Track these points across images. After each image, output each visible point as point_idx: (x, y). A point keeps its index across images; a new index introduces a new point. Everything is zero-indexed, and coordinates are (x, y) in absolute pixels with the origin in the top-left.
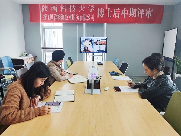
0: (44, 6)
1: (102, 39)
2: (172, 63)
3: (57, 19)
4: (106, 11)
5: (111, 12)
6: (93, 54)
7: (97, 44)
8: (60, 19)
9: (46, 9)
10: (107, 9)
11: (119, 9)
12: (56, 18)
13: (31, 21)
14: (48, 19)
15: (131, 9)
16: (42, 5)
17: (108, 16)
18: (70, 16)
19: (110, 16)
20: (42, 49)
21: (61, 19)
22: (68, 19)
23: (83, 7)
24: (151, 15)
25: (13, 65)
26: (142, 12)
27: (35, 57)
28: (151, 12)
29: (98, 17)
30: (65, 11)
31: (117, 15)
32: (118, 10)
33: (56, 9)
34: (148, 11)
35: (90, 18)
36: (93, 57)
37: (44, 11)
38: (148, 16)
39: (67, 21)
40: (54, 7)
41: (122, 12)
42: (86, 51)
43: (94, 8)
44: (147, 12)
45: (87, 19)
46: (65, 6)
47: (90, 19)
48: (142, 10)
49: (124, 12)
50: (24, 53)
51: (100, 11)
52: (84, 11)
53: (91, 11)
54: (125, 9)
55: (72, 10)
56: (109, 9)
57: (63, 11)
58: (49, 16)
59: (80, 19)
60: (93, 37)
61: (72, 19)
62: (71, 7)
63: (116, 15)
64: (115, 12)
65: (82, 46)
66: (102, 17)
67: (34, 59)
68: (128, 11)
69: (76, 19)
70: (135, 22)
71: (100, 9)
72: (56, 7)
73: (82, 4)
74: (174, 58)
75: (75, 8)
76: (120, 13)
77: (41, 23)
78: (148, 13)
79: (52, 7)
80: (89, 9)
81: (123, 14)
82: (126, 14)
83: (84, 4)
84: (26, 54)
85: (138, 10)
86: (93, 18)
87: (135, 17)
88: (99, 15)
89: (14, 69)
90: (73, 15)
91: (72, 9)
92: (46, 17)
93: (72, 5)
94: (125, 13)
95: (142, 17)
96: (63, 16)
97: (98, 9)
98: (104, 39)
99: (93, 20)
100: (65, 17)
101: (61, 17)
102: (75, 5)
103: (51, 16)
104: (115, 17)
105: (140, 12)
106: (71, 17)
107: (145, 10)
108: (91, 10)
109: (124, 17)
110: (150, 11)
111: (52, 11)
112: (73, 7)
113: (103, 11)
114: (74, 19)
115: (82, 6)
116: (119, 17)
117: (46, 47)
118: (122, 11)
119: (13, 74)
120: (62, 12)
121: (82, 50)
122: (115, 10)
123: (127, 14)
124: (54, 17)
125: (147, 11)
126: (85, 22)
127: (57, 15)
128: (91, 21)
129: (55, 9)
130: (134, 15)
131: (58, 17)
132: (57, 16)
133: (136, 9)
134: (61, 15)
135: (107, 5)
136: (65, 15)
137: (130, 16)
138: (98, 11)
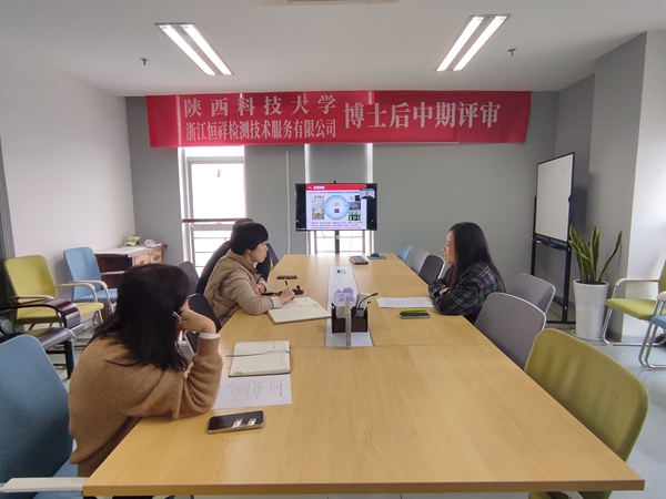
0: (189, 101)
2: (564, 252)
3: (228, 136)
4: (368, 109)
5: (384, 112)
6: (337, 233)
8: (235, 134)
9: (195, 110)
10: (373, 106)
11: (405, 104)
12: (225, 134)
13: (154, 143)
14: (201, 137)
15: (438, 104)
16: (183, 97)
17: (377, 125)
18: (265, 127)
19: (380, 124)
20: (183, 225)
21: (239, 135)
22: (260, 133)
23: (302, 100)
24: (495, 121)
25: (100, 274)
26: (471, 112)
28: (496, 111)
29: (347, 127)
30: (252, 114)
31: (402, 121)
32: (405, 108)
33: (225, 110)
34: (486, 108)
35: (325, 131)
36: (337, 243)
37: (189, 115)
39: (256, 141)
40: (219, 103)
41: (415, 113)
43: (333, 104)
44: (485, 112)
45: (315, 132)
46: (251, 99)
47: (325, 133)
48: (471, 106)
49: (422, 113)
50: (131, 238)
51: (352, 110)
52: (306, 112)
53: (326, 112)
54: (423, 104)
55: (271, 109)
56: (377, 105)
57: (247, 113)
58: (206, 127)
59: (294, 133)
60: (335, 182)
61: (271, 132)
62: (267, 100)
63: (398, 122)
64: (397, 114)
66: (359, 126)
68: (430, 109)
69: (283, 133)
70: (454, 140)
71: (352, 104)
72: (226, 104)
73: (301, 93)
74: (569, 238)
75: (279, 105)
76: (411, 114)
77: (180, 149)
78: (487, 113)
80: (321, 105)
81: (419, 119)
82: (426, 119)
83: (307, 93)
84: (138, 238)
85: (458, 106)
86: (332, 130)
87: (452, 125)
89: (105, 285)
90: (274, 122)
91: (270, 107)
92: (197, 131)
93: (271, 95)
94: (423, 117)
95: (470, 126)
96: (245, 126)
97: (347, 104)
99: (334, 136)
100: (250, 128)
101: (239, 129)
102: (279, 95)
103: (209, 127)
104: (397, 126)
105: (465, 112)
106: (270, 129)
107: (479, 107)
108: (327, 107)
109: (423, 125)
110: (494, 109)
111: (213, 115)
112: (272, 102)
113: (362, 110)
114: (277, 134)
115: (299, 97)
116: (406, 125)
117: (195, 217)
118: (415, 109)
120: (242, 114)
122: (394, 107)
123: (430, 117)
124: (220, 131)
126: (309, 141)
127: (228, 124)
128: (328, 139)
129: (221, 109)
130: (450, 121)
131: (231, 130)
132: (228, 128)
133: (454, 104)
134: (239, 124)
135: (370, 93)
136: (252, 125)
137: (438, 123)
138: (347, 111)
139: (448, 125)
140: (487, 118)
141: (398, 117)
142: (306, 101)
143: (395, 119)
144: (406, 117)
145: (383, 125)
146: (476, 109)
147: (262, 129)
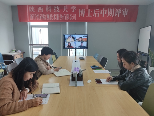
0: (31, 7)
1: (83, 36)
2: (147, 57)
3: (43, 19)
4: (86, 11)
5: (91, 12)
6: (76, 50)
7: (79, 41)
8: (45, 18)
9: (33, 10)
11: (98, 9)
12: (42, 18)
13: (20, 20)
14: (35, 19)
15: (109, 9)
16: (29, 6)
17: (89, 16)
18: (54, 16)
19: (90, 16)
20: (30, 46)
21: (46, 18)
22: (53, 18)
23: (66, 8)
24: (127, 14)
25: (3, 61)
26: (119, 12)
27: (24, 53)
28: (127, 12)
29: (80, 16)
30: (50, 12)
31: (97, 15)
32: (98, 10)
36: (76, 53)
37: (31, 12)
38: (124, 15)
39: (52, 20)
40: (40, 8)
41: (101, 12)
42: (69, 47)
43: (76, 9)
45: (70, 18)
46: (50, 7)
47: (73, 18)
48: (119, 10)
49: (103, 12)
50: (13, 50)
51: (81, 11)
52: (67, 11)
53: (73, 12)
54: (104, 9)
55: (56, 11)
56: (89, 9)
57: (49, 11)
58: (36, 16)
59: (63, 18)
60: (75, 34)
61: (56, 18)
62: (55, 8)
64: (95, 12)
65: (65, 43)
66: (83, 16)
67: (22, 55)
68: (106, 11)
69: (60, 18)
70: (113, 21)
72: (42, 8)
73: (66, 5)
74: (148, 53)
75: (59, 9)
76: (100, 13)
77: (28, 23)
78: (124, 12)
79: (38, 8)
81: (102, 14)
82: (104, 14)
83: (67, 5)
84: (15, 50)
85: (115, 10)
86: (75, 18)
88: (81, 15)
89: (5, 64)
90: (57, 15)
92: (33, 17)
93: (56, 6)
94: (103, 13)
95: (119, 16)
96: (48, 16)
97: (80, 9)
98: (85, 36)
99: (75, 19)
100: (50, 16)
101: (46, 17)
102: (59, 6)
103: (37, 16)
104: (95, 16)
105: (117, 12)
106: (56, 17)
107: (122, 10)
108: (73, 10)
109: (103, 16)
111: (38, 12)
112: (57, 8)
113: (84, 11)
114: (58, 19)
115: (65, 7)
116: (98, 16)
117: (33, 44)
118: (101, 11)
119: (3, 69)
120: (47, 12)
121: (66, 46)
122: (94, 10)
123: (106, 13)
124: (40, 17)
125: (124, 10)
126: (68, 21)
127: (43, 15)
128: (74, 20)
129: (41, 10)
130: (112, 15)
133: (114, 9)
134: (46, 15)
135: (87, 6)
136: (50, 15)
137: (108, 15)
138: (80, 11)
139: (112, 16)
140: (124, 14)
141: (96, 14)
142: (67, 8)
143: (95, 14)
144: (98, 13)
145: (91, 16)
146: (121, 11)
147: (53, 17)
